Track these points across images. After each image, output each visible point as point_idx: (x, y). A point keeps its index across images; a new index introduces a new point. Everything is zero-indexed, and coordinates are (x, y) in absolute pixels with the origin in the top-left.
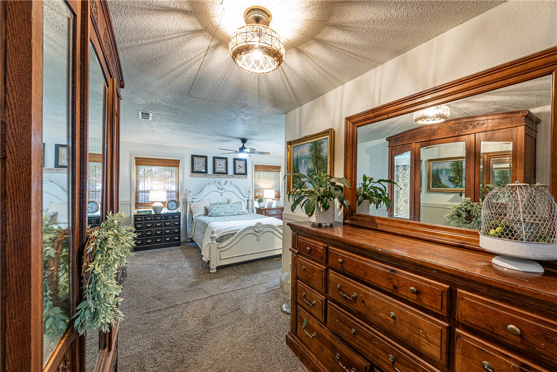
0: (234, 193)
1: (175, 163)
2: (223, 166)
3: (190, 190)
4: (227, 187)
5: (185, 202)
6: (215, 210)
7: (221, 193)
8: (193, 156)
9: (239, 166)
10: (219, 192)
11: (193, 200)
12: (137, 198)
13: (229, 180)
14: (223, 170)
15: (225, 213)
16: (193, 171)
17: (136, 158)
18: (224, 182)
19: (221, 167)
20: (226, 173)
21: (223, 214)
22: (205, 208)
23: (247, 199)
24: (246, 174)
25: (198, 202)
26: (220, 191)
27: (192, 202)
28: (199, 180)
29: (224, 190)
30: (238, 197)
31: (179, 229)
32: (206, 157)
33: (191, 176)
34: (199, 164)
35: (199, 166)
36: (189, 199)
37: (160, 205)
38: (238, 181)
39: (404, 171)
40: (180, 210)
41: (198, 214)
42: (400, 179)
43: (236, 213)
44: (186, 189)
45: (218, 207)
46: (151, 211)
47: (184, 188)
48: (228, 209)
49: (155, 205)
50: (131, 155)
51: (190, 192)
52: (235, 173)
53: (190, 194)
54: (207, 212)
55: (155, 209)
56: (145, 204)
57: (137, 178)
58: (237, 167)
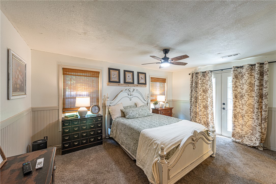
0: (139, 98)
1: (96, 74)
2: (131, 78)
3: (108, 96)
4: (135, 94)
5: (104, 106)
6: (131, 113)
7: (130, 98)
8: (110, 69)
9: (141, 78)
10: (129, 98)
11: (111, 104)
12: (64, 104)
13: (136, 88)
14: (131, 81)
15: (139, 115)
16: (110, 81)
17: (63, 68)
18: (132, 90)
19: (129, 78)
20: (133, 83)
21: (137, 116)
22: (122, 111)
23: (147, 102)
24: (145, 84)
25: (114, 105)
26: (129, 96)
27: (110, 106)
28: (114, 88)
29: (132, 96)
30: (141, 101)
31: (101, 130)
32: (119, 70)
33: (108, 85)
34: (114, 76)
35: (114, 77)
36: (107, 104)
37: (85, 109)
38: (141, 89)
39: (203, 78)
40: (101, 113)
41: (116, 116)
42: (199, 85)
43: (146, 115)
44: (105, 96)
45: (133, 111)
46: (77, 116)
47: (103, 95)
48: (141, 112)
49: (80, 109)
50: (59, 66)
51: (108, 98)
52: (139, 83)
53: (108, 100)
54: (124, 115)
55: (81, 113)
56: (71, 108)
57: (64, 86)
58: (140, 79)
